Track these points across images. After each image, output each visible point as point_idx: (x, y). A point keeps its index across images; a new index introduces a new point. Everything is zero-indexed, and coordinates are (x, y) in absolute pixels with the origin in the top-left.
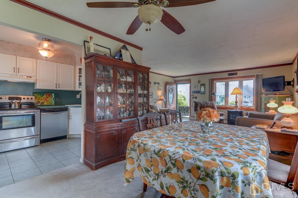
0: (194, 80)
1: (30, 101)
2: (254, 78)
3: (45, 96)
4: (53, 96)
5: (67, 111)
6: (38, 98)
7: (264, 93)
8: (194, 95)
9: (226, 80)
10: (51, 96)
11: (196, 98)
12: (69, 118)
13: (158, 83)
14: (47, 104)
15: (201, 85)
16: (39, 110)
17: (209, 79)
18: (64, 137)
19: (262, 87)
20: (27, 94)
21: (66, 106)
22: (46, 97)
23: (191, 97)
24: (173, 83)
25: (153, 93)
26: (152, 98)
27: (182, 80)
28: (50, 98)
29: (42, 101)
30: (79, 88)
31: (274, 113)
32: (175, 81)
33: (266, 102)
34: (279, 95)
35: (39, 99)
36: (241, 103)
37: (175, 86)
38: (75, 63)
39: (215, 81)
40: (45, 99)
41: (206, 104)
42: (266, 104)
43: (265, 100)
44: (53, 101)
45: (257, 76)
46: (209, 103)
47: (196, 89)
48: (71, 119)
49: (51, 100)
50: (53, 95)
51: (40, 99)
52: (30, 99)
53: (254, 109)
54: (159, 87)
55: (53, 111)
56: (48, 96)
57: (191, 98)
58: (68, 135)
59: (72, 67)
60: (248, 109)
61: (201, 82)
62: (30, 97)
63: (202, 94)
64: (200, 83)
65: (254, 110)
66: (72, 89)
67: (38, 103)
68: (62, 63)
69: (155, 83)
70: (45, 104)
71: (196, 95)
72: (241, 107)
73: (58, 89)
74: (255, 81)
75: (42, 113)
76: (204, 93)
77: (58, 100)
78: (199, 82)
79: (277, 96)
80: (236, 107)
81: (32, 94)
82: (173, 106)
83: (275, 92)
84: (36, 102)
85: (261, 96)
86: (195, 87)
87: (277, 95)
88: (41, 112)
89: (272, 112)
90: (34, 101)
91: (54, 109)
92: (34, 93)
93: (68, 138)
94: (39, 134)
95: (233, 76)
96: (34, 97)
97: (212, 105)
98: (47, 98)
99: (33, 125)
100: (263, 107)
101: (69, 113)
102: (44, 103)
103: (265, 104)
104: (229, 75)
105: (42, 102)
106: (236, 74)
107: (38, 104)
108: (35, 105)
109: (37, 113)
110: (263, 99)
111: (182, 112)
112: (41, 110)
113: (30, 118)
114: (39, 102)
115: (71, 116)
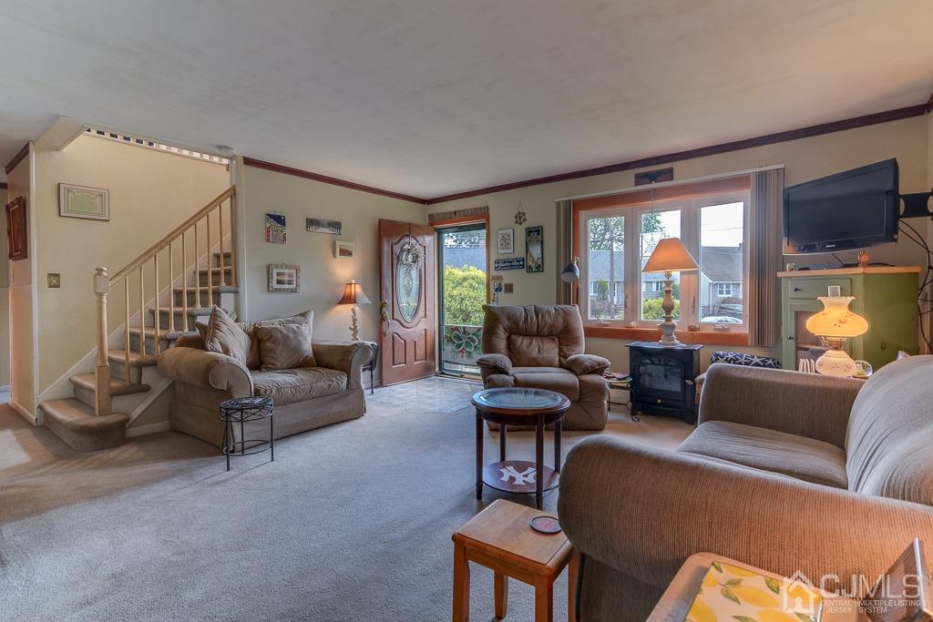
0: (501, 209)
2: (748, 193)
7: (790, 259)
8: (500, 278)
9: (627, 208)
11: (509, 288)
13: (336, 225)
15: (529, 232)
17: (558, 203)
19: (782, 233)
23: (492, 286)
24: (418, 226)
25: (297, 270)
26: (294, 291)
27: (455, 213)
31: (848, 367)
32: (431, 216)
33: (799, 305)
34: (870, 265)
36: (691, 309)
37: (429, 240)
39: (582, 214)
41: (537, 316)
42: (800, 316)
43: (796, 294)
45: (762, 177)
46: (549, 313)
47: (507, 253)
53: (746, 336)
54: (338, 243)
57: (492, 291)
60: (723, 338)
61: (526, 216)
63: (530, 269)
64: (526, 225)
65: (749, 343)
69: (311, 223)
71: (508, 276)
72: (692, 329)
74: (749, 205)
76: (540, 268)
78: (520, 218)
79: (859, 270)
80: (668, 328)
82: (422, 327)
83: (845, 254)
85: (779, 274)
86: (506, 245)
87: (856, 265)
89: (836, 366)
95: (654, 185)
97: (564, 319)
100: (788, 329)
103: (797, 313)
104: (640, 179)
106: (669, 174)
110: (787, 291)
111: (462, 352)
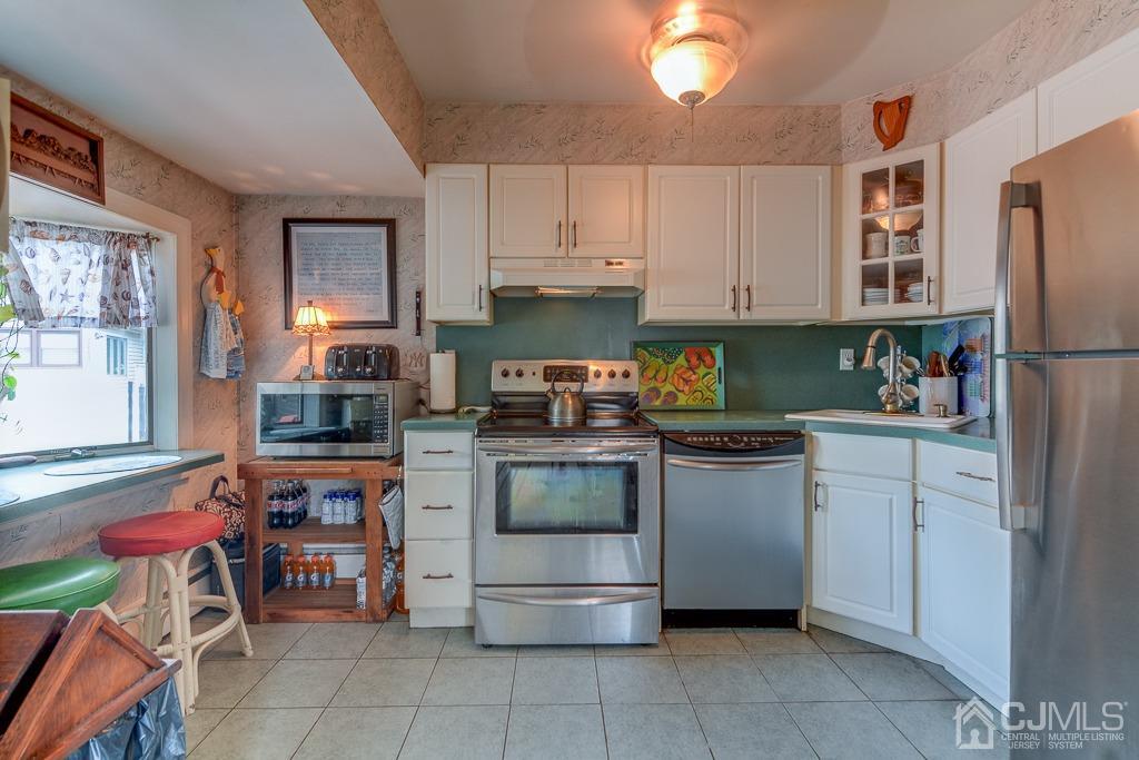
1: (619, 385)
3: (681, 360)
4: (720, 362)
5: (801, 457)
6: (651, 373)
10: (708, 359)
12: (811, 503)
14: (691, 402)
16: (657, 441)
18: (784, 619)
20: (610, 354)
21: (789, 417)
22: (685, 364)
28: (702, 370)
29: (668, 388)
30: (863, 301)
35: (655, 376)
38: (838, 149)
40: (680, 377)
44: (720, 388)
48: (825, 509)
49: (711, 383)
50: (718, 352)
51: (662, 375)
52: (619, 375)
55: (724, 451)
56: (694, 360)
58: (804, 612)
59: (821, 174)
62: (618, 367)
66: (819, 313)
67: (652, 394)
68: (765, 163)
70: (682, 401)
73: (745, 316)
75: (672, 460)
77: (741, 381)
81: (627, 353)
84: (644, 389)
88: (663, 451)
90: (633, 386)
91: (730, 434)
92: (636, 345)
93: (804, 628)
94: (658, 580)
96: (633, 367)
98: (692, 369)
99: (631, 523)
101: (810, 469)
102: (675, 398)
105: (671, 392)
107: (651, 400)
108: (643, 405)
109: (645, 452)
112: (662, 435)
113: (616, 480)
114: (656, 391)
115: (825, 486)
